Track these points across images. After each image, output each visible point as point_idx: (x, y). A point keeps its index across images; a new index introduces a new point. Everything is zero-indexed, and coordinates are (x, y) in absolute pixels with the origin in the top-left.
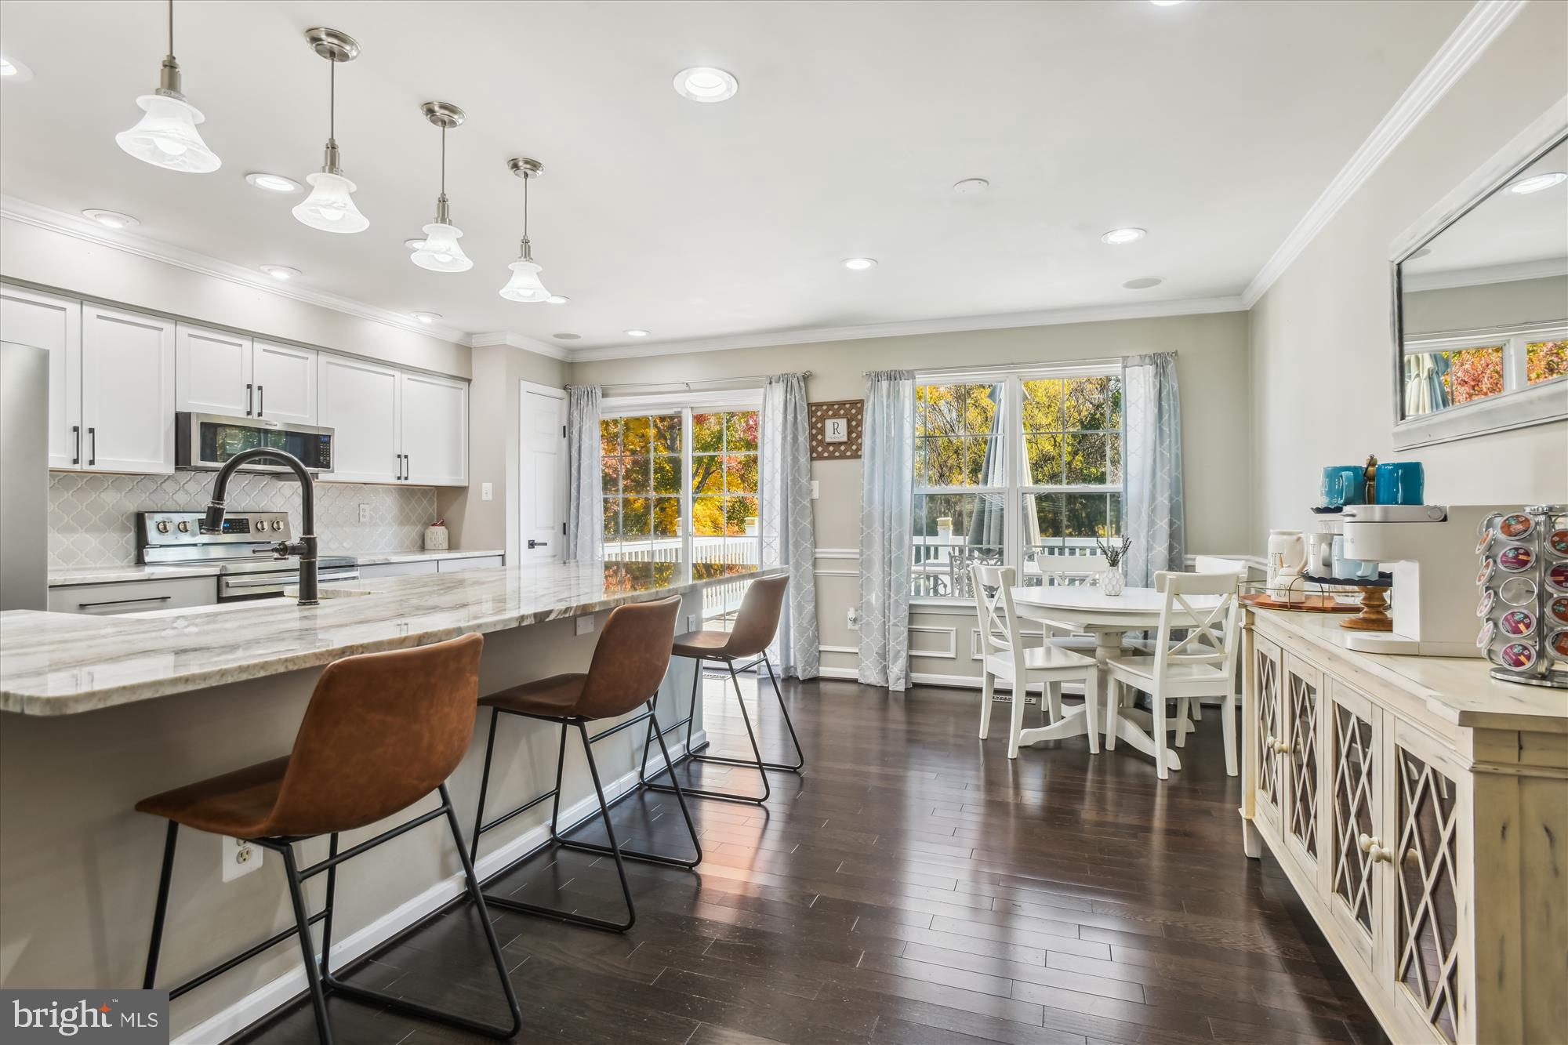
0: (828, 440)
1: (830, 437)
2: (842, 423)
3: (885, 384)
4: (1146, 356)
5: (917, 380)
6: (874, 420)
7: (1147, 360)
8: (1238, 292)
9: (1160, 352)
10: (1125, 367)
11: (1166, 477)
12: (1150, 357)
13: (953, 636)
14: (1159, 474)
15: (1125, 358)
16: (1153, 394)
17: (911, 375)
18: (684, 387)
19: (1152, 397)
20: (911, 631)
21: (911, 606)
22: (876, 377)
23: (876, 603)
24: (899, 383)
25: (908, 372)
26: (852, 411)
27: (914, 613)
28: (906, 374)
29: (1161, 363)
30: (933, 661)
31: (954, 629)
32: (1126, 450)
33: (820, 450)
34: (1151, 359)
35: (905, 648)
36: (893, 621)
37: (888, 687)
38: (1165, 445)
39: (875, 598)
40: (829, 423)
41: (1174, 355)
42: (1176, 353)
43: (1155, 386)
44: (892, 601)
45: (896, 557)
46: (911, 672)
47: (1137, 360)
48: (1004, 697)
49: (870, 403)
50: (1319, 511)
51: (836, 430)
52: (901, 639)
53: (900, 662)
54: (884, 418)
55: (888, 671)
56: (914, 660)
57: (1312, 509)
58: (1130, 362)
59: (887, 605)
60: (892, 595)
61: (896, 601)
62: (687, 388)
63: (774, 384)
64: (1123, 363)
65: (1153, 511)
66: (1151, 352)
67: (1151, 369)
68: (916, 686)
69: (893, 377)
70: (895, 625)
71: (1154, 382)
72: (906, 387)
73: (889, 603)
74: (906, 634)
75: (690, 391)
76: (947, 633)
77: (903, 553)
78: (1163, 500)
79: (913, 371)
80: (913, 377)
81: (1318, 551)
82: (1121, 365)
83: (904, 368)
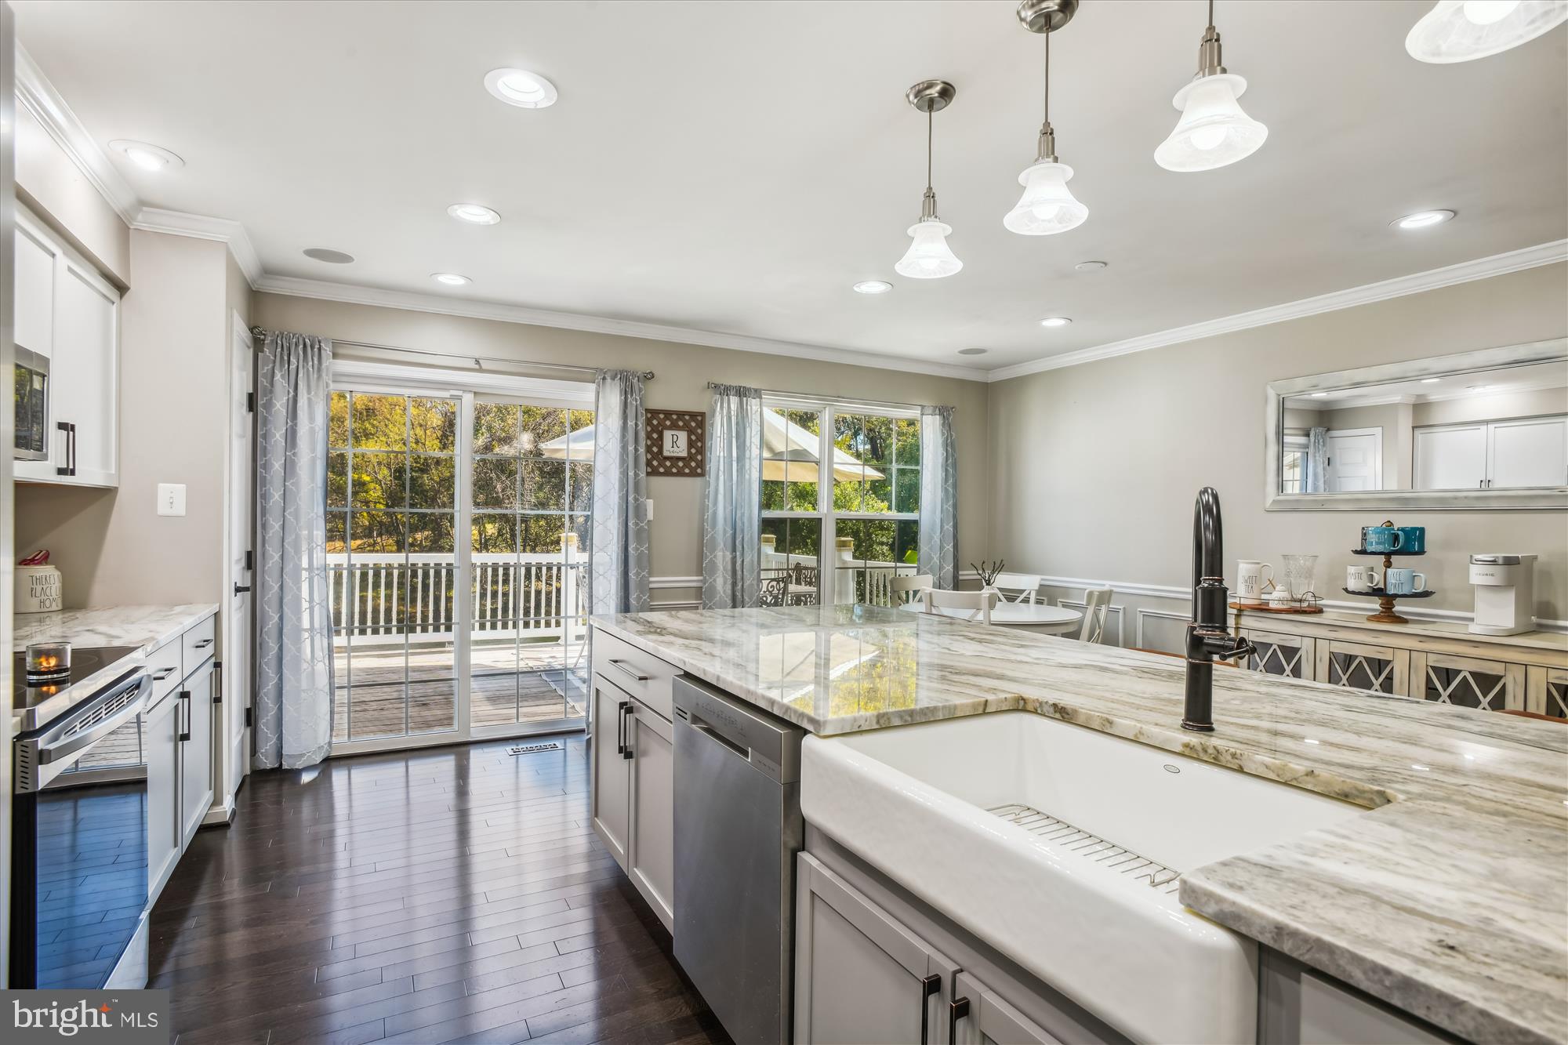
0: (666, 453)
1: (668, 450)
2: (683, 437)
3: (734, 400)
4: (934, 407)
5: (763, 400)
7: (937, 412)
9: (942, 404)
10: (922, 414)
15: (922, 406)
17: (757, 393)
18: (472, 364)
22: (725, 390)
24: (747, 402)
25: (756, 390)
26: (695, 424)
28: (753, 392)
29: (944, 412)
33: (658, 464)
34: (938, 410)
40: (668, 435)
42: (954, 407)
47: (930, 410)
49: (715, 418)
51: (676, 444)
57: (1350, 550)
58: (925, 410)
62: (477, 367)
63: (609, 380)
64: (921, 410)
66: (939, 405)
67: (938, 419)
69: (742, 392)
72: (753, 407)
75: (481, 370)
79: (760, 390)
80: (761, 398)
81: (1365, 577)
82: (919, 412)
83: (753, 386)
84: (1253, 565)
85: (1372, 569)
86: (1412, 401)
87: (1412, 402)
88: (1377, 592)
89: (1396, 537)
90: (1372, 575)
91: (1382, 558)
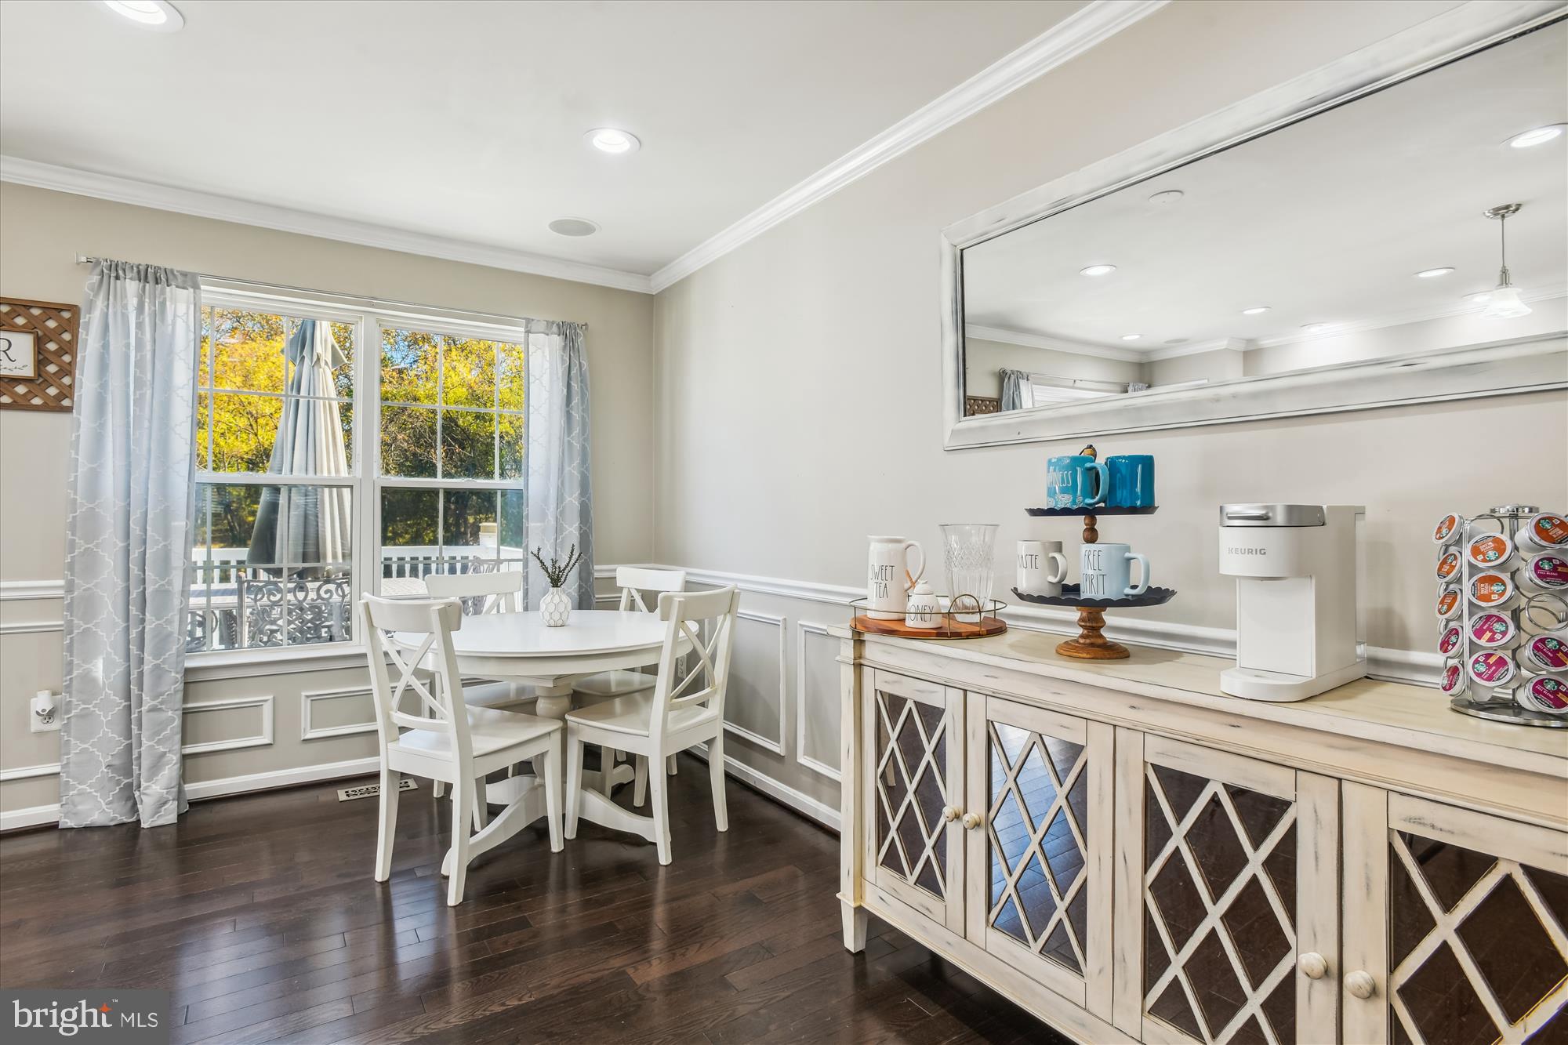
2: (25, 344)
3: (132, 286)
4: (553, 323)
6: (105, 346)
7: (555, 329)
8: (647, 271)
9: (568, 320)
10: (528, 332)
11: (575, 473)
12: (558, 325)
13: (267, 711)
14: (567, 469)
15: (528, 321)
16: (561, 371)
17: (190, 281)
19: (560, 374)
20: (186, 713)
21: (188, 671)
22: (115, 270)
23: (107, 676)
24: (163, 292)
25: (184, 275)
26: (56, 324)
27: (192, 681)
28: (180, 278)
29: (570, 334)
30: (229, 756)
31: (270, 697)
32: (528, 436)
34: (559, 328)
35: (177, 746)
36: (148, 702)
37: (138, 821)
38: (574, 434)
39: (103, 668)
41: (584, 327)
42: (586, 325)
43: (563, 360)
44: (147, 668)
45: (157, 591)
46: (185, 783)
47: (542, 326)
48: (364, 788)
49: (97, 314)
50: (1035, 512)
52: (168, 731)
53: (166, 772)
54: (128, 345)
55: (137, 794)
56: (189, 762)
57: (1026, 509)
58: (534, 327)
59: (134, 676)
60: (147, 657)
61: (157, 667)
64: (527, 327)
65: (562, 513)
66: (559, 319)
67: (557, 340)
68: (197, 804)
69: (152, 277)
70: (153, 709)
71: (563, 356)
72: (179, 303)
73: (141, 674)
74: (177, 722)
76: (257, 706)
77: (170, 583)
78: (573, 500)
79: (194, 276)
80: (196, 287)
81: (1042, 562)
82: (523, 329)
83: (177, 266)
84: (890, 545)
85: (1059, 546)
86: (1242, 347)
87: (1242, 349)
88: (1067, 594)
89: (1093, 476)
90: (1054, 558)
91: (1079, 523)
